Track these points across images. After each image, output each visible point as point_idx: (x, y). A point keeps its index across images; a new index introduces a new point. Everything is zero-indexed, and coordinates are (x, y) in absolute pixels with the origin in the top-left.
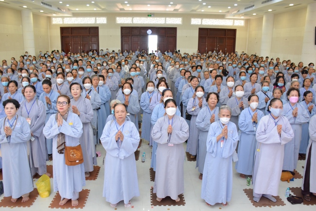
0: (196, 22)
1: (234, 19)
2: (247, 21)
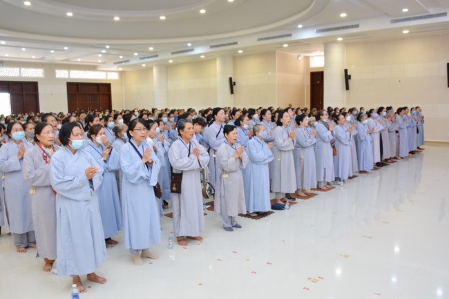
0: (62, 74)
1: (107, 71)
2: (122, 73)
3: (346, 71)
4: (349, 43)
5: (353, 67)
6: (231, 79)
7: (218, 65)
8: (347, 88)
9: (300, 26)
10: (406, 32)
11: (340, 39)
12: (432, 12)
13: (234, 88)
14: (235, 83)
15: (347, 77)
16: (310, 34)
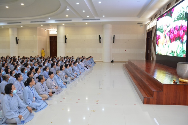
3: (65, 36)
4: (66, 26)
5: (68, 35)
6: (16, 38)
7: (10, 31)
8: (66, 43)
9: (49, 18)
10: (87, 24)
11: (63, 24)
12: (96, 18)
13: (18, 41)
14: (18, 39)
15: (66, 39)
16: (53, 22)
